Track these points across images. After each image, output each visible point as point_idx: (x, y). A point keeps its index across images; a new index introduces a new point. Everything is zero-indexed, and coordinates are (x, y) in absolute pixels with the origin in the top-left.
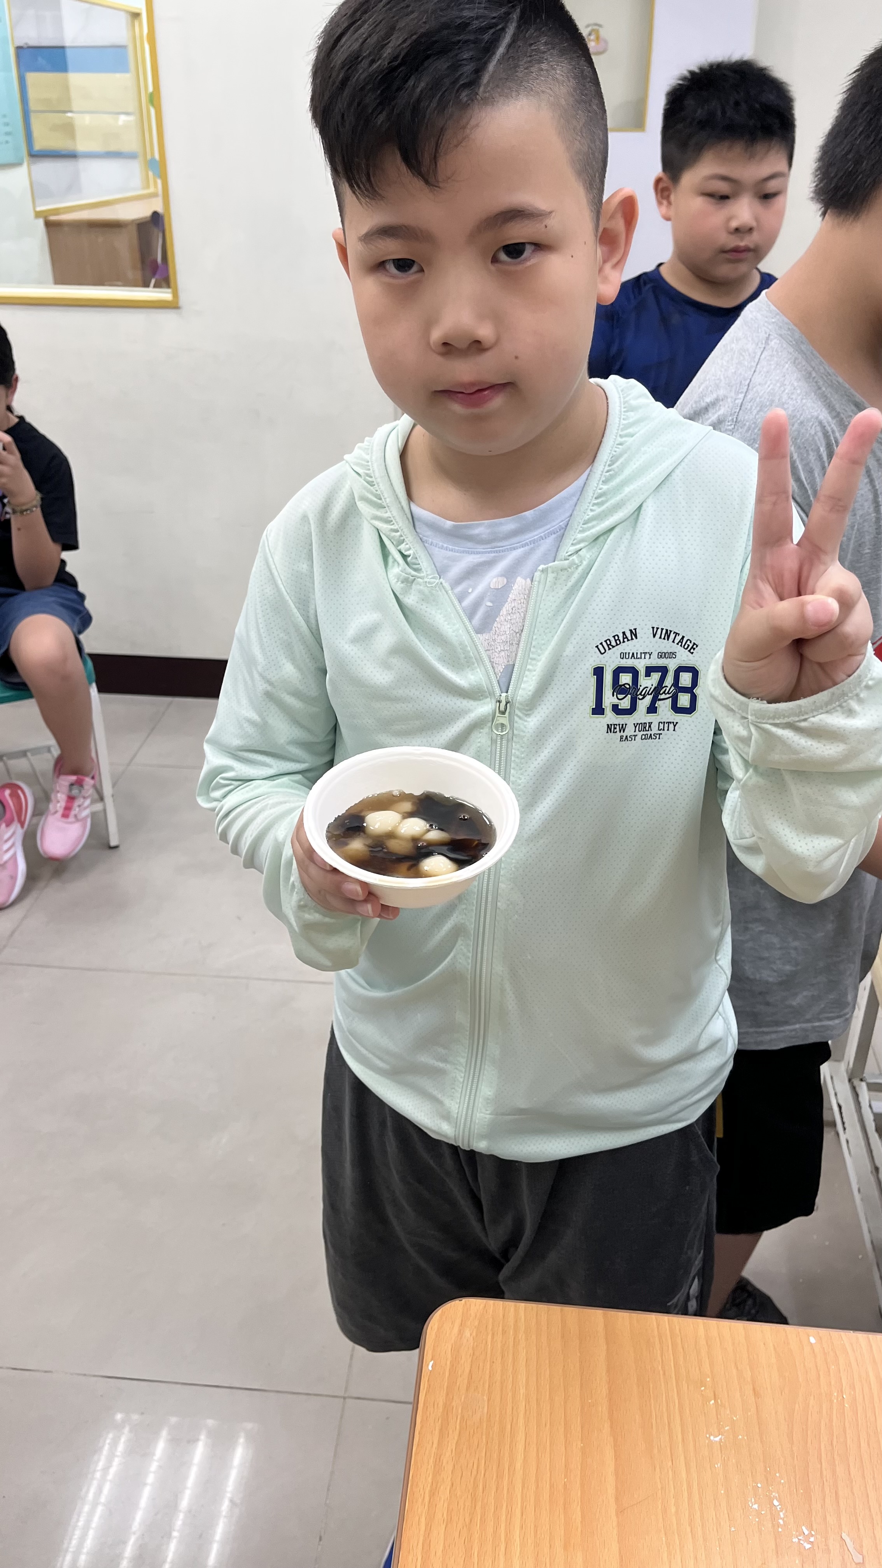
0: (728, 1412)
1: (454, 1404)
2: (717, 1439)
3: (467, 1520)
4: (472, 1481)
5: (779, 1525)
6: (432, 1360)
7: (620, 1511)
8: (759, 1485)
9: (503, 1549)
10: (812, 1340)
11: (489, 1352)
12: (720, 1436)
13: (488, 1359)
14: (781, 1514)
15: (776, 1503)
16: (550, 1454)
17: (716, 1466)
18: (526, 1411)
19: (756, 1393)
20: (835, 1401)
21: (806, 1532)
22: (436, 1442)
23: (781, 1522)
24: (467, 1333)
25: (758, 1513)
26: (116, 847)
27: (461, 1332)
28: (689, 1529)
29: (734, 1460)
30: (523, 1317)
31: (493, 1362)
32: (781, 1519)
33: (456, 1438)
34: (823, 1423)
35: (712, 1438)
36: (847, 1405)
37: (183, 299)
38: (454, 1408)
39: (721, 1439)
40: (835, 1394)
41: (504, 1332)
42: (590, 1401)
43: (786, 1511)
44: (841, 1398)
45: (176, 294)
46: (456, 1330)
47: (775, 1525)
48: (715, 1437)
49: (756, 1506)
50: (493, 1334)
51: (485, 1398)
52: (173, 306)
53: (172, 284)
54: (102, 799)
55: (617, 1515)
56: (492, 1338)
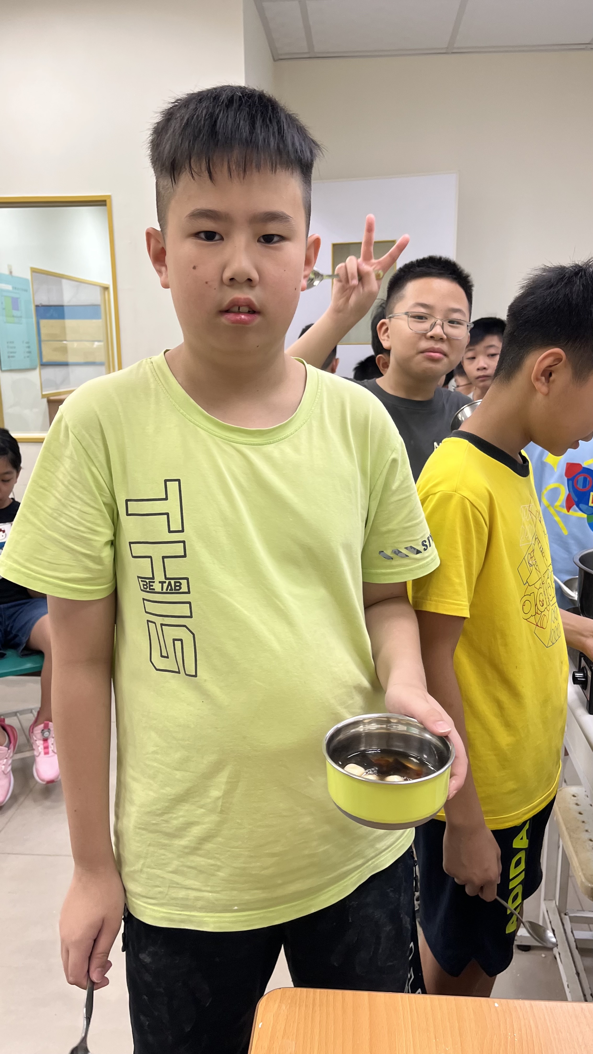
1: (274, 1046)
6: (261, 1022)
10: (496, 1005)
11: (297, 1017)
13: (296, 1021)
18: (318, 1049)
19: (461, 1036)
20: (509, 1038)
24: (284, 1007)
27: (279, 1007)
34: (501, 1050)
36: (516, 1040)
38: (274, 1048)
40: (509, 1034)
41: (306, 1006)
42: (358, 1042)
44: (513, 1036)
46: (276, 1006)
51: (294, 1043)
56: (299, 1008)
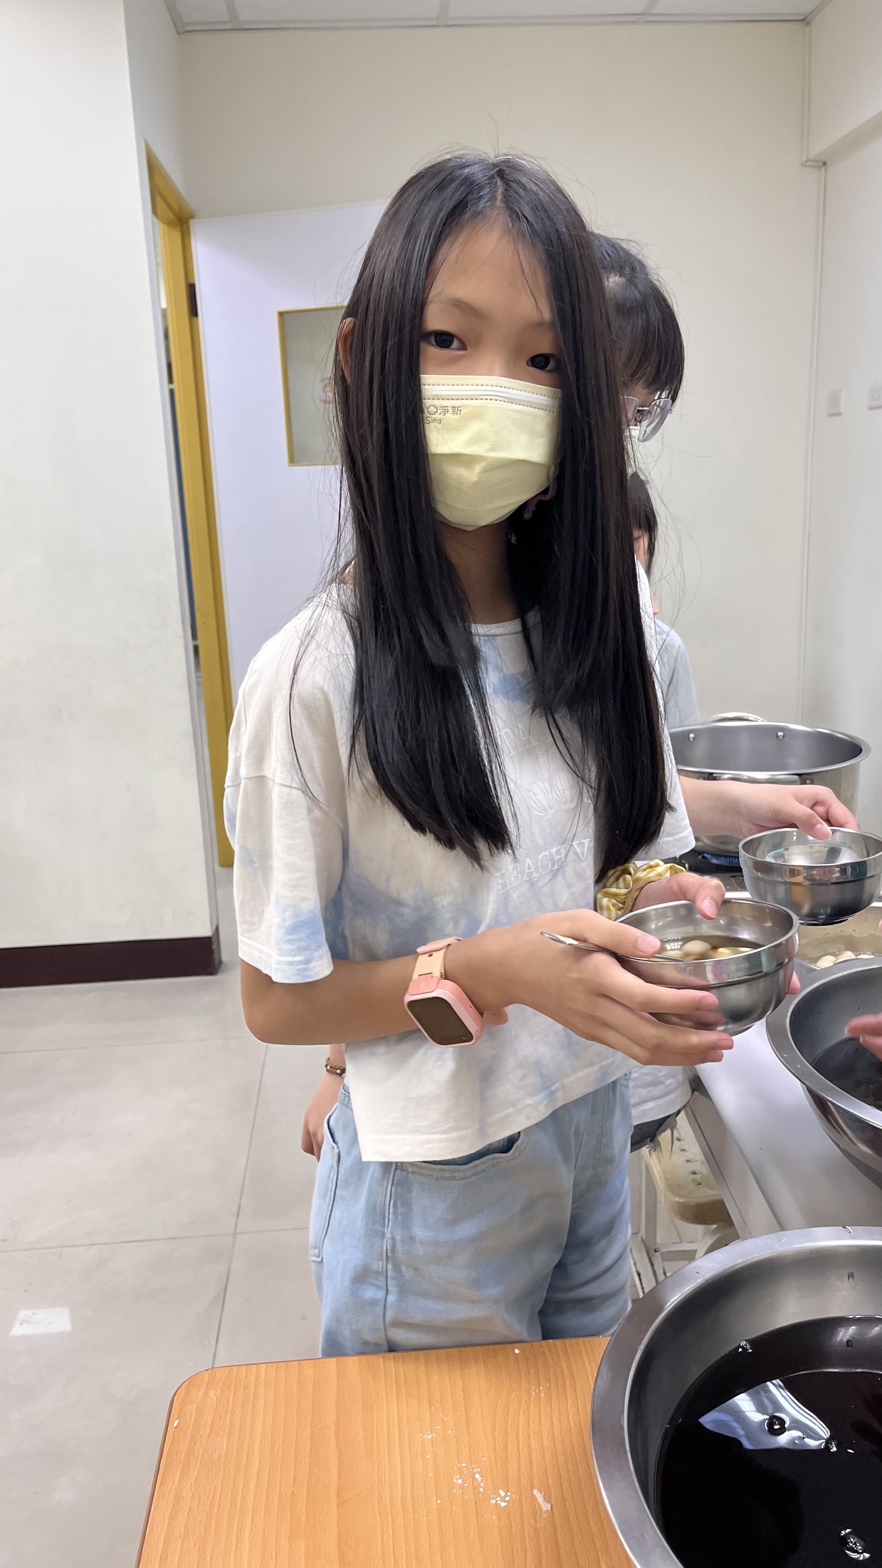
0: (441, 1415)
1: (196, 1448)
3: (202, 1533)
4: (208, 1504)
5: (479, 1492)
6: (177, 1418)
7: (341, 1504)
8: (464, 1465)
9: (234, 1547)
10: (517, 1351)
11: (230, 1406)
12: (432, 1435)
13: (230, 1409)
14: (482, 1484)
15: (477, 1476)
16: (281, 1471)
17: (427, 1457)
18: (261, 1444)
21: (503, 1494)
22: (177, 1481)
23: (481, 1489)
24: (212, 1394)
25: (461, 1486)
27: (205, 1394)
28: (400, 1507)
29: (443, 1450)
30: (263, 1374)
31: (234, 1412)
32: (482, 1487)
33: (196, 1474)
34: (521, 1411)
35: (425, 1437)
38: (196, 1452)
39: (432, 1437)
41: (245, 1388)
42: (319, 1427)
43: (486, 1481)
46: (201, 1393)
47: (476, 1493)
48: (428, 1435)
49: (460, 1481)
50: (235, 1391)
51: (225, 1440)
55: (338, 1507)
56: (235, 1394)
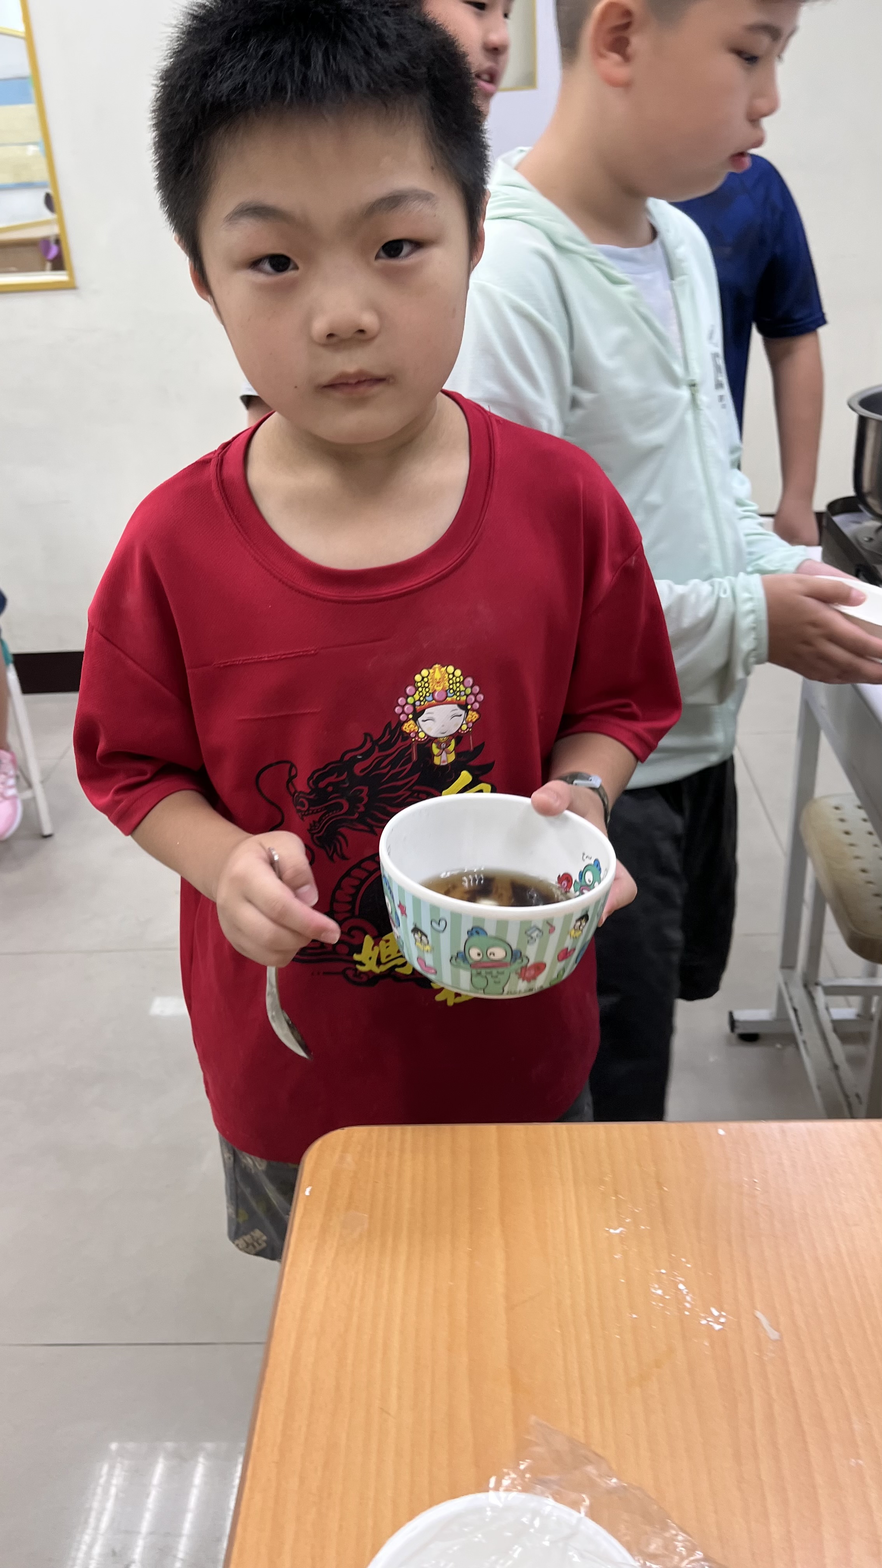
0: (630, 1205)
2: (618, 1231)
3: (342, 1332)
4: (348, 1294)
5: (685, 1308)
6: (309, 1185)
7: (510, 1308)
8: (663, 1271)
9: (380, 1356)
10: (721, 1132)
11: (372, 1173)
12: (621, 1229)
13: (371, 1178)
14: (688, 1298)
15: (681, 1286)
16: (435, 1262)
17: (616, 1257)
19: (660, 1185)
20: (746, 1186)
21: (716, 1313)
22: (310, 1260)
23: (688, 1305)
24: (349, 1158)
25: (662, 1298)
26: (49, 836)
27: (342, 1159)
28: (585, 1320)
29: (635, 1250)
30: (410, 1139)
31: (376, 1183)
32: (688, 1302)
33: (333, 1256)
34: (732, 1209)
35: (612, 1231)
36: (758, 1189)
37: (81, 278)
39: (621, 1232)
40: (746, 1180)
42: (480, 1209)
43: (694, 1294)
44: (752, 1182)
45: (71, 275)
46: (336, 1157)
47: (681, 1309)
48: (615, 1229)
49: (660, 1292)
50: (377, 1157)
52: (70, 286)
53: (67, 265)
54: (30, 786)
55: (507, 1313)
56: (376, 1160)
